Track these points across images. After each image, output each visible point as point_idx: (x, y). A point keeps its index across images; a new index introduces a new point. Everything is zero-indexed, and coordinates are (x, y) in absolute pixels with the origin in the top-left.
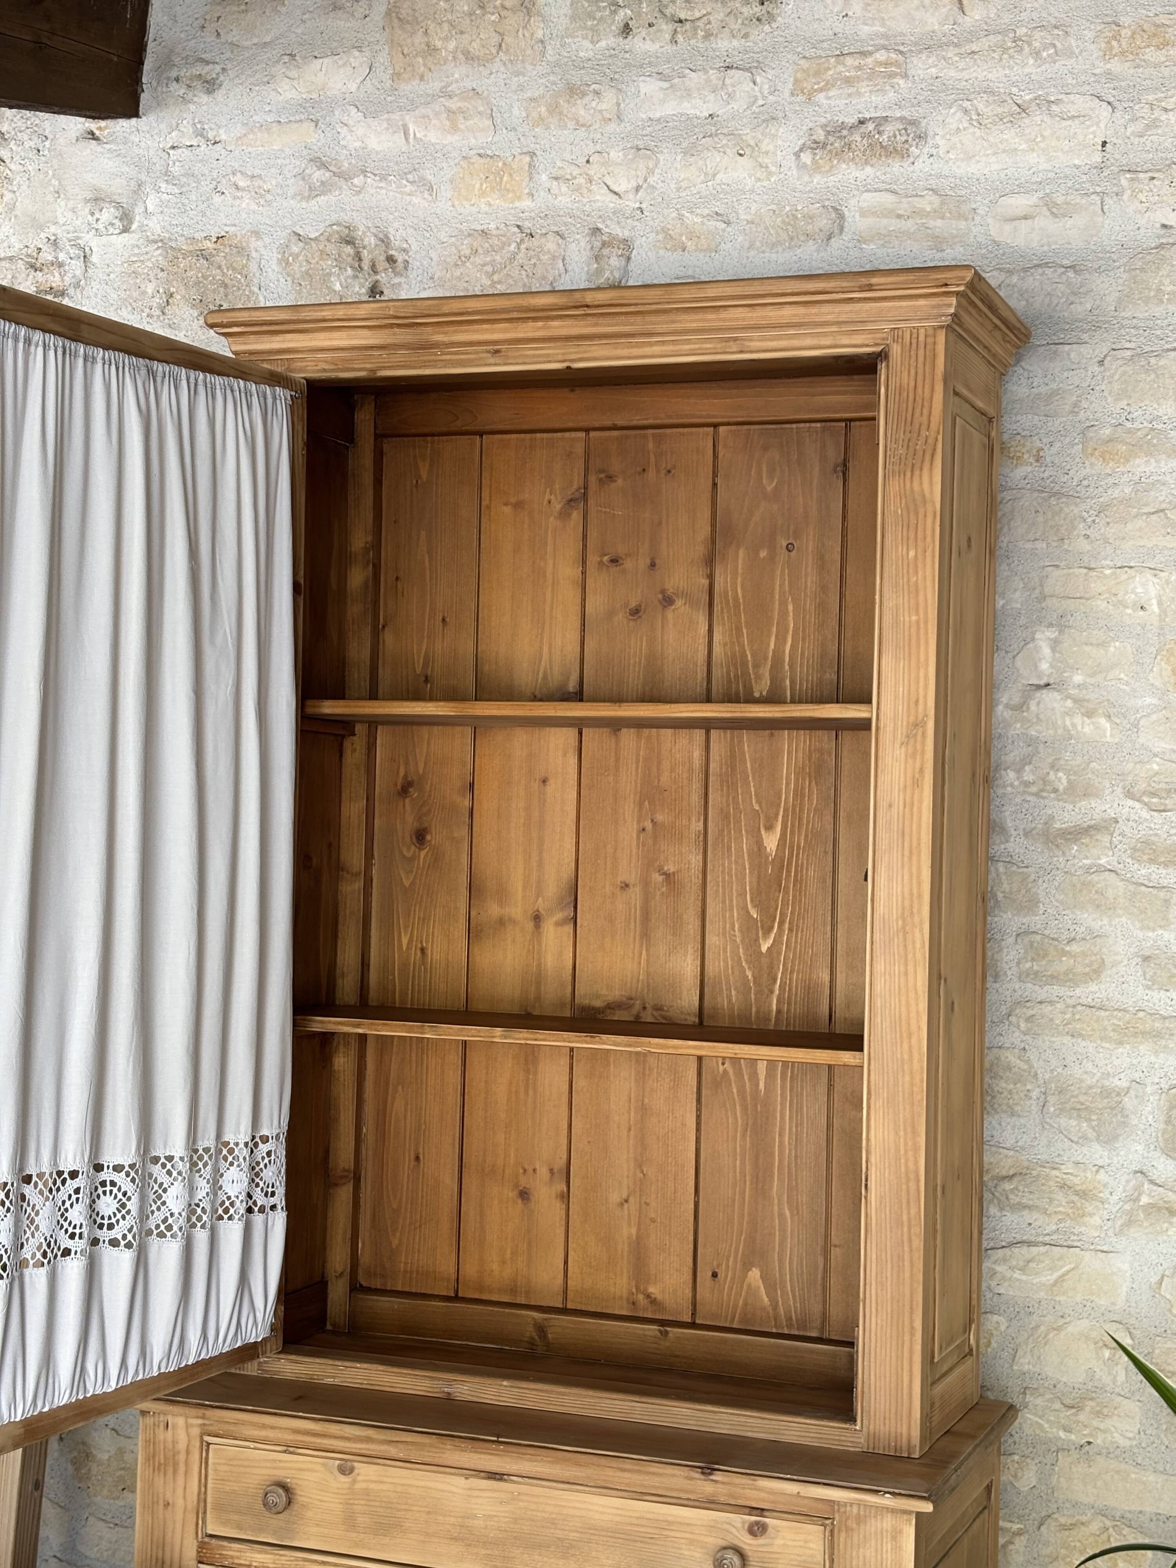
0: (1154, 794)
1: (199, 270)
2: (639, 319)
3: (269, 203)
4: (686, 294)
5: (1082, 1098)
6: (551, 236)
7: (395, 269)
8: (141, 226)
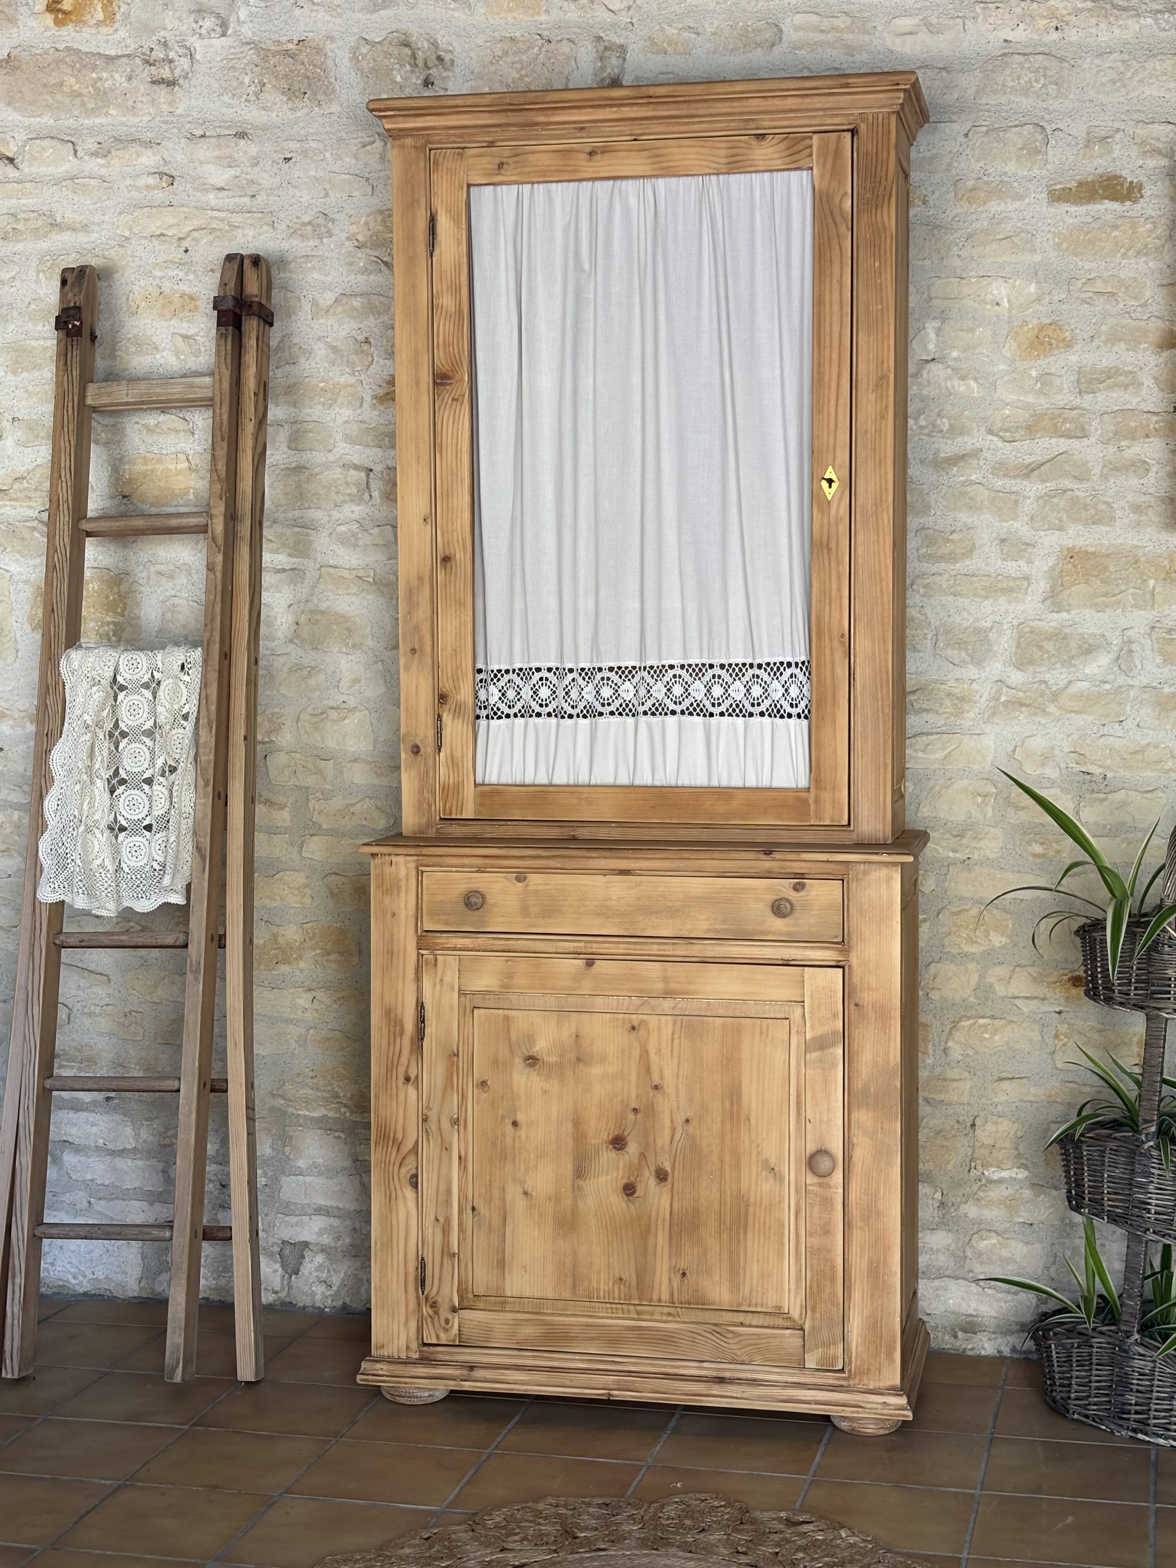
0: (1007, 430)
1: (287, 65)
2: (685, 106)
3: (339, 15)
4: (720, 88)
5: (961, 636)
6: (565, 42)
7: (443, 66)
8: (235, 31)
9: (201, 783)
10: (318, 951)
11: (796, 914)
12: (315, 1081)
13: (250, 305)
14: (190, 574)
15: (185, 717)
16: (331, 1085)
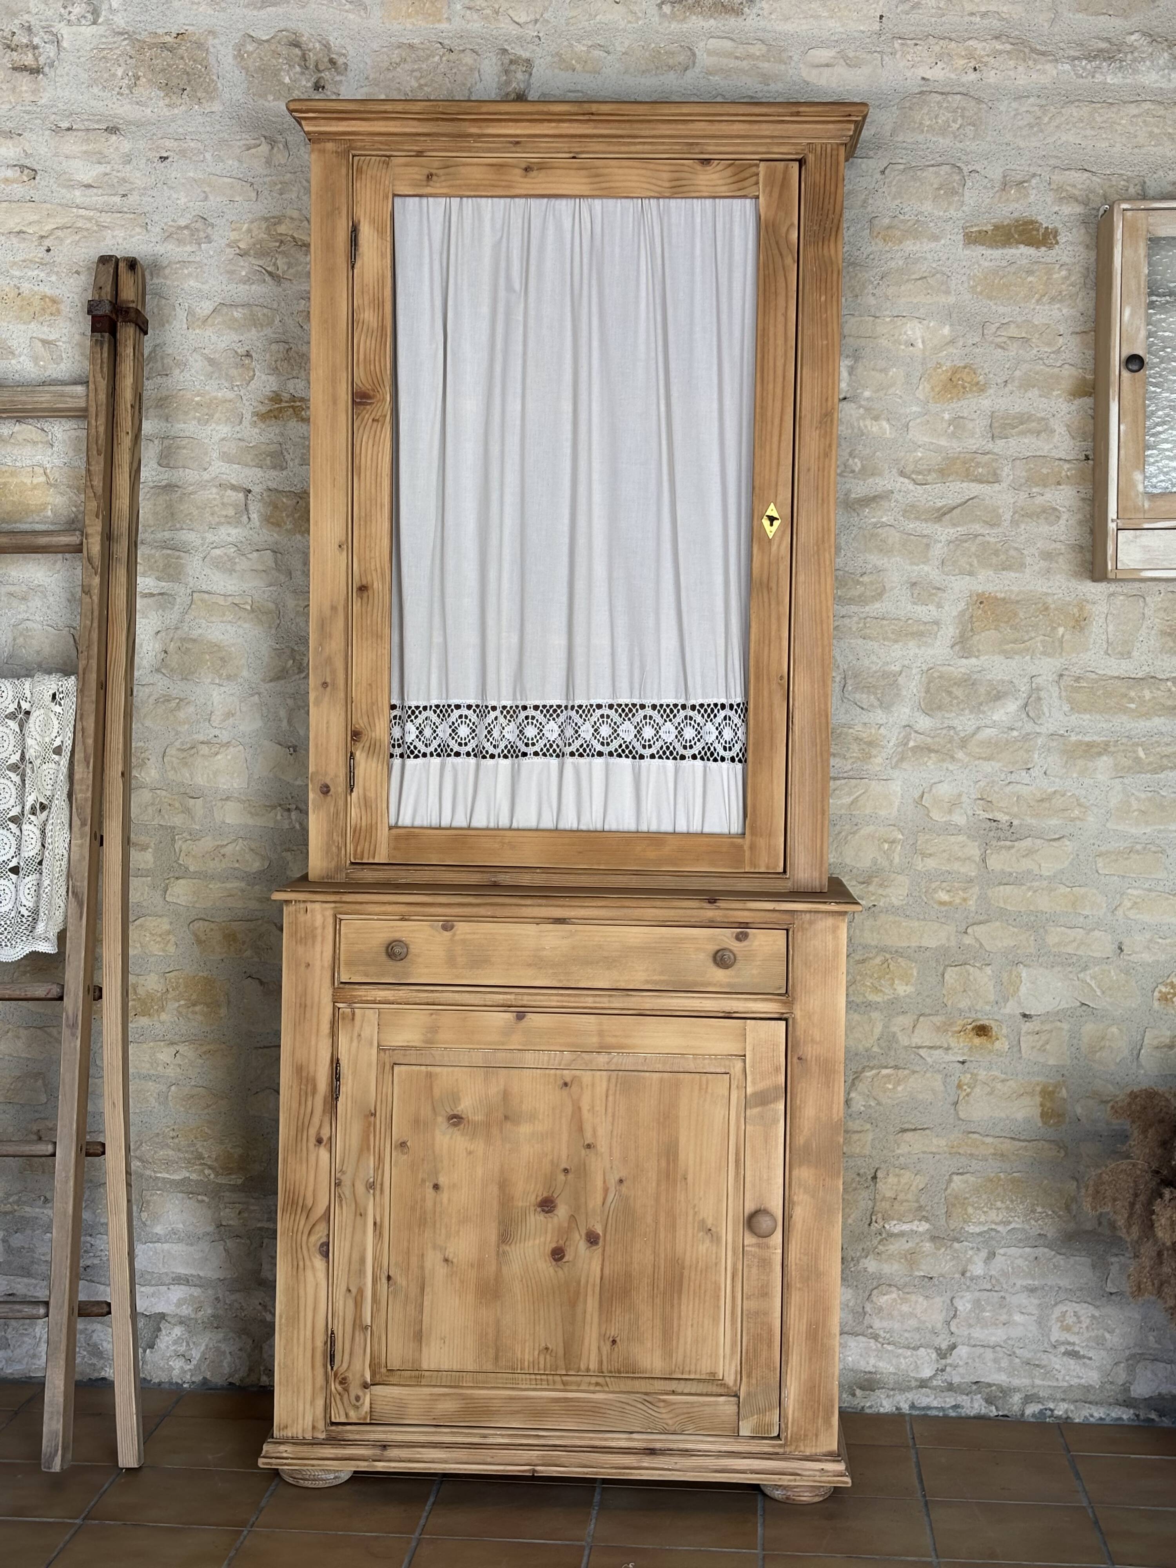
0: (919, 473)
1: (164, 59)
2: (627, 125)
3: (224, 10)
4: (666, 110)
5: (870, 680)
6: (468, 52)
7: (336, 69)
8: (107, 20)
9: (76, 822)
10: (182, 1002)
11: (737, 966)
12: (176, 1141)
13: (127, 310)
14: (46, 597)
15: (58, 751)
16: (194, 1145)
